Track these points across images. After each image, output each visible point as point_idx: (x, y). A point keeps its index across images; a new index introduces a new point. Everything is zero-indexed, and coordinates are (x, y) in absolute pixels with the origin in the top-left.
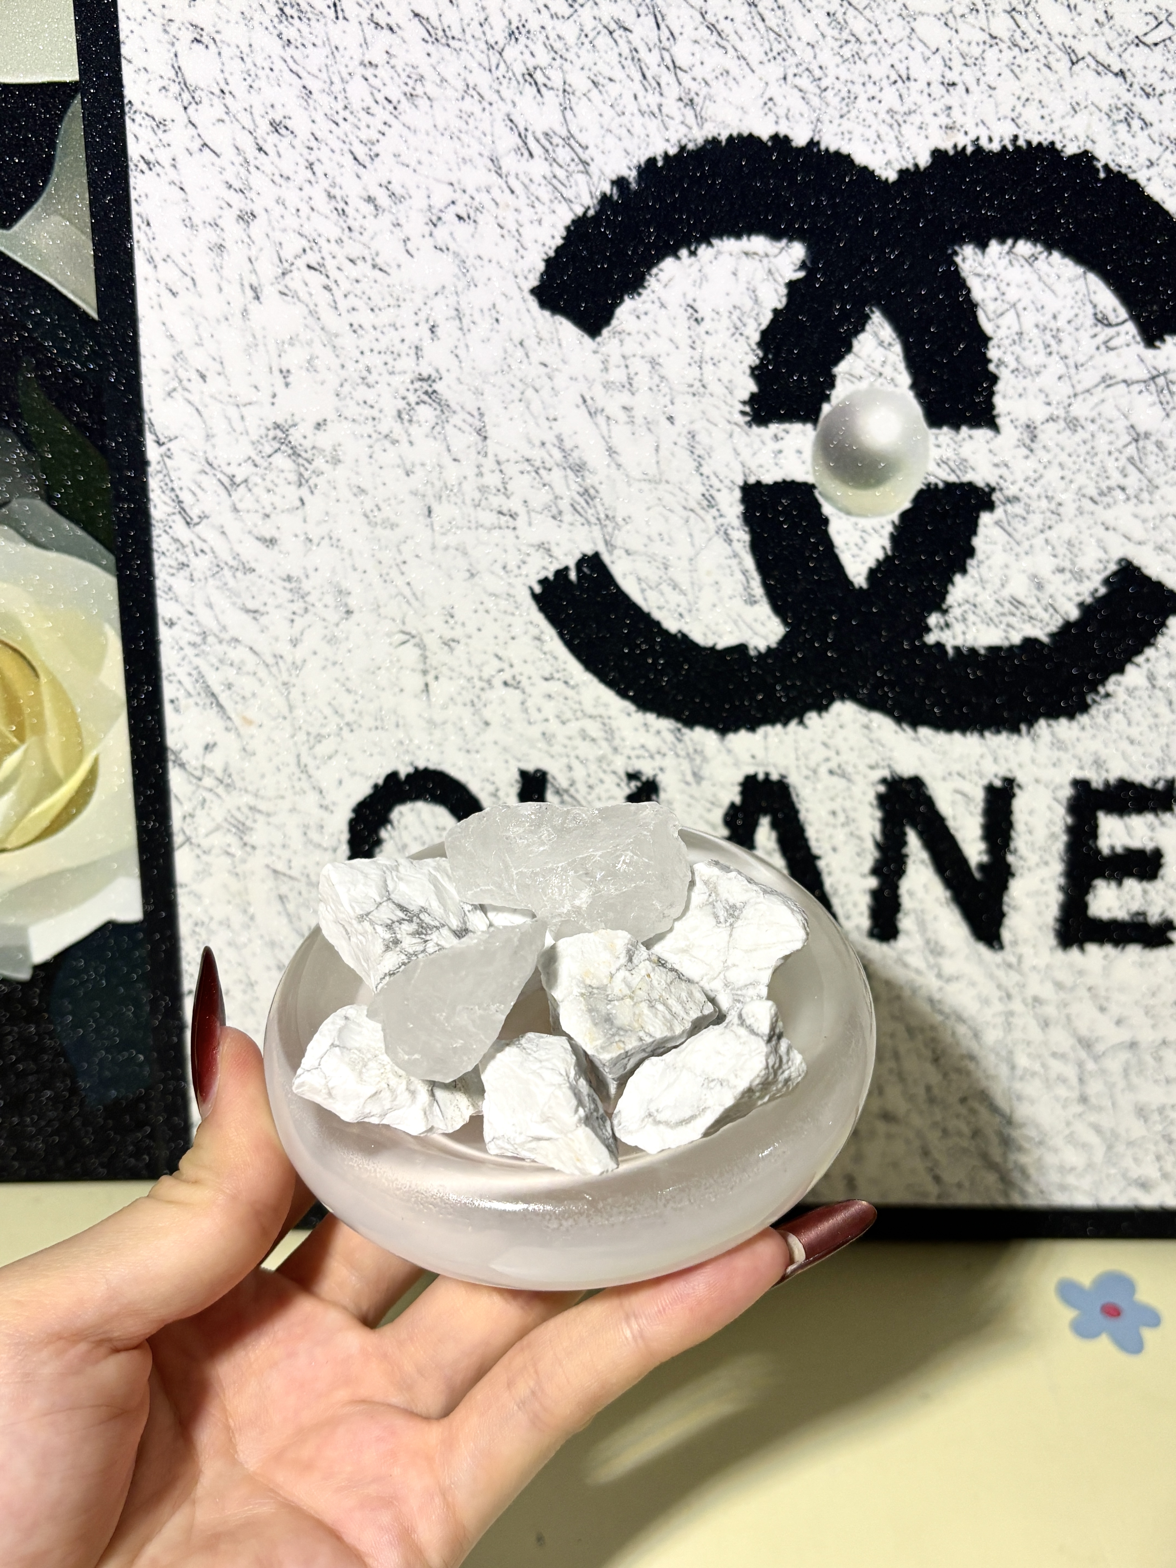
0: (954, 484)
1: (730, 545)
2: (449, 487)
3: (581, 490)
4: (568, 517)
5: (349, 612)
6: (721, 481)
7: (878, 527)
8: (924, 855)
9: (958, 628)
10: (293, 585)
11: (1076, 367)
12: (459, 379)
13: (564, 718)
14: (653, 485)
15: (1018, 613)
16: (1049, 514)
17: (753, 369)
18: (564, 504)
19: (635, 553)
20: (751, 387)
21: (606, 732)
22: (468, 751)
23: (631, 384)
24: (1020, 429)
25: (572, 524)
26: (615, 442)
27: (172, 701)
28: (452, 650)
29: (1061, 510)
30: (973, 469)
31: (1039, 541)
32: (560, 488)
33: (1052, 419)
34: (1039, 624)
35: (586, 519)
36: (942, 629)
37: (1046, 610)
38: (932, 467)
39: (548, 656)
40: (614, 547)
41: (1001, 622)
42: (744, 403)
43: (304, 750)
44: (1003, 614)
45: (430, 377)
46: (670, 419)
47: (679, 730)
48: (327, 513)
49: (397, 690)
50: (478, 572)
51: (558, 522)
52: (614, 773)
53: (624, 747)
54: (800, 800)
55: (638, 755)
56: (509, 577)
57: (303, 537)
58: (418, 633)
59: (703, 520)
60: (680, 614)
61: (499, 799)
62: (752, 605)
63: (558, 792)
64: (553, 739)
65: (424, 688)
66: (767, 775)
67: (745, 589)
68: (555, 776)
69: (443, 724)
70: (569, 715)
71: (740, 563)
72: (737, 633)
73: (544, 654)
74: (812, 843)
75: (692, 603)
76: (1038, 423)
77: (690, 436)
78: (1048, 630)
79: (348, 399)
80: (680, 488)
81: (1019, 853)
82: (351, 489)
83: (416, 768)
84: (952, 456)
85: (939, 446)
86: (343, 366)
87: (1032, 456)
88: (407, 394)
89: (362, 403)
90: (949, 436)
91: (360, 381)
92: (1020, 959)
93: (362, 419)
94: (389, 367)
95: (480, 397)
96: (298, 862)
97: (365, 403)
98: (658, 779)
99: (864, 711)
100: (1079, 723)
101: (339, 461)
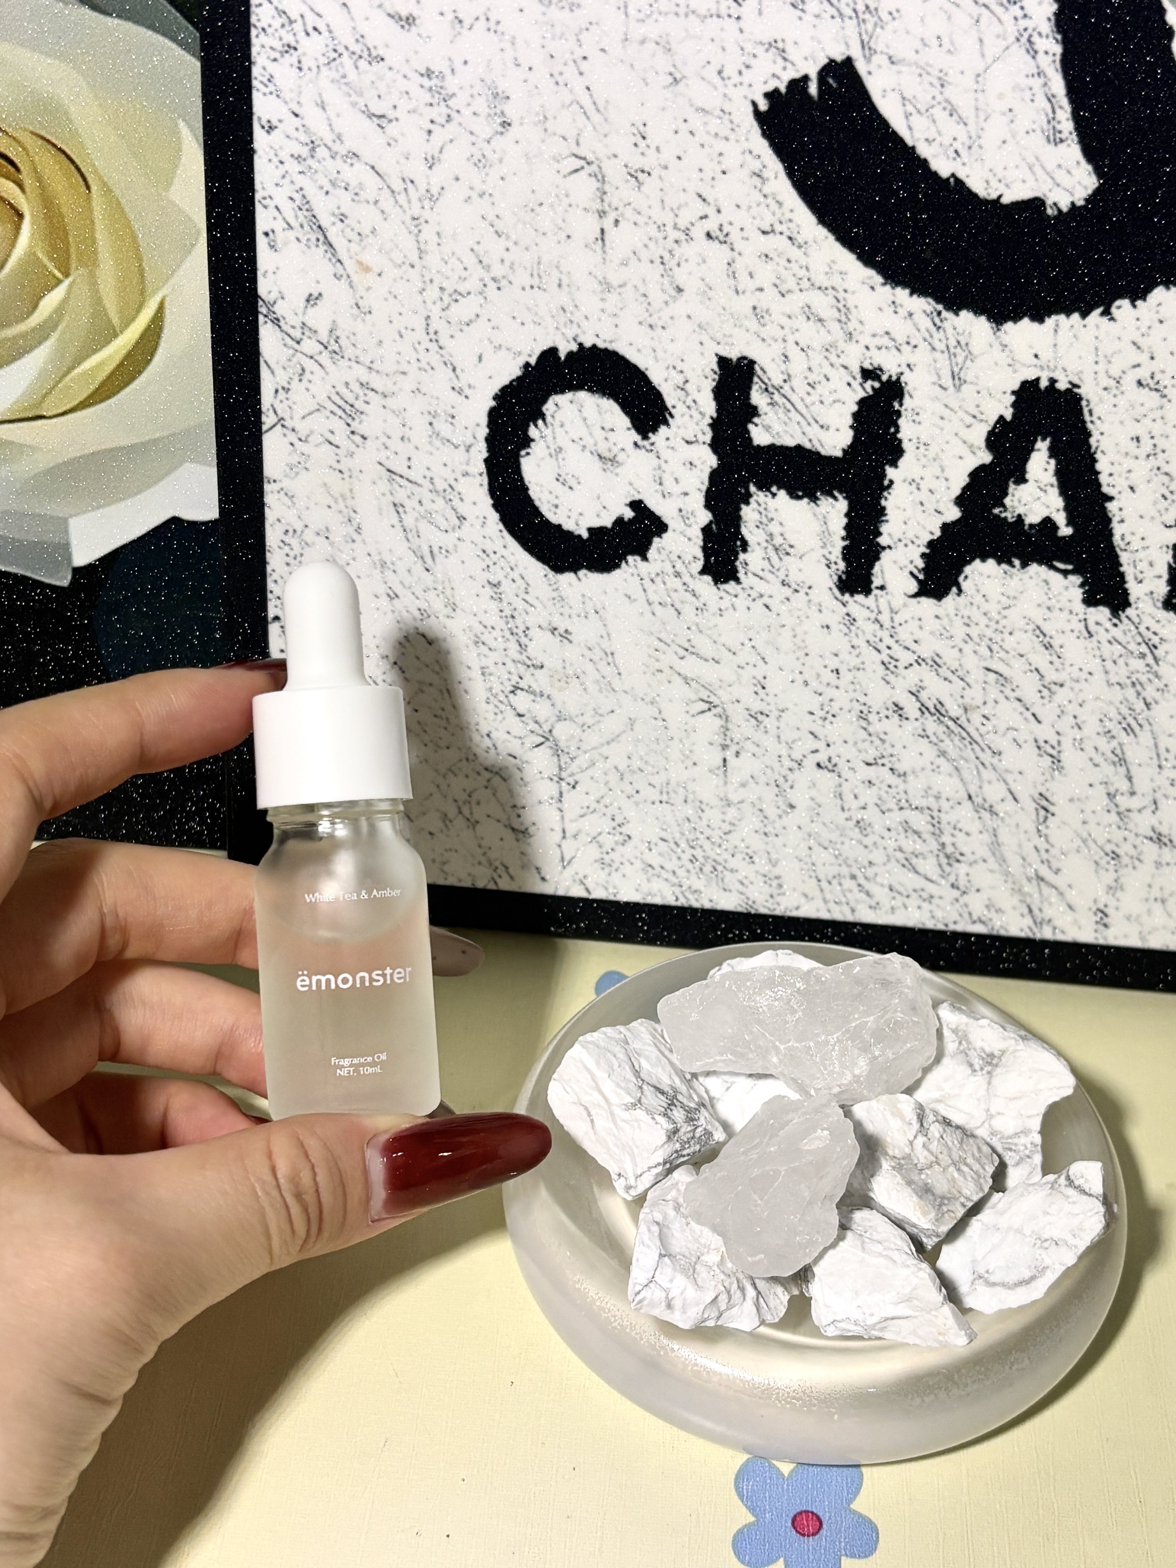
1: (1034, 57)
4: (814, 5)
5: (506, 124)
10: (435, 81)
13: (783, 288)
19: (902, 61)
21: (839, 311)
22: (651, 326)
25: (817, 16)
27: (266, 234)
28: (640, 184)
35: (838, 10)
39: (770, 200)
40: (873, 52)
43: (435, 311)
47: (939, 313)
49: (564, 236)
50: (684, 77)
51: (799, 13)
52: (846, 368)
53: (861, 333)
54: (1094, 418)
55: (880, 345)
56: (726, 86)
57: (450, 16)
58: (597, 159)
59: (999, 20)
60: (956, 152)
61: (687, 394)
62: (1056, 144)
63: (766, 390)
64: (766, 317)
65: (599, 236)
66: (1053, 381)
67: (1049, 122)
68: (766, 368)
69: (620, 286)
70: (791, 284)
71: (1045, 84)
72: (1031, 182)
73: (765, 196)
74: (1103, 479)
75: (974, 137)
83: (580, 345)
96: (420, 462)
98: (903, 379)
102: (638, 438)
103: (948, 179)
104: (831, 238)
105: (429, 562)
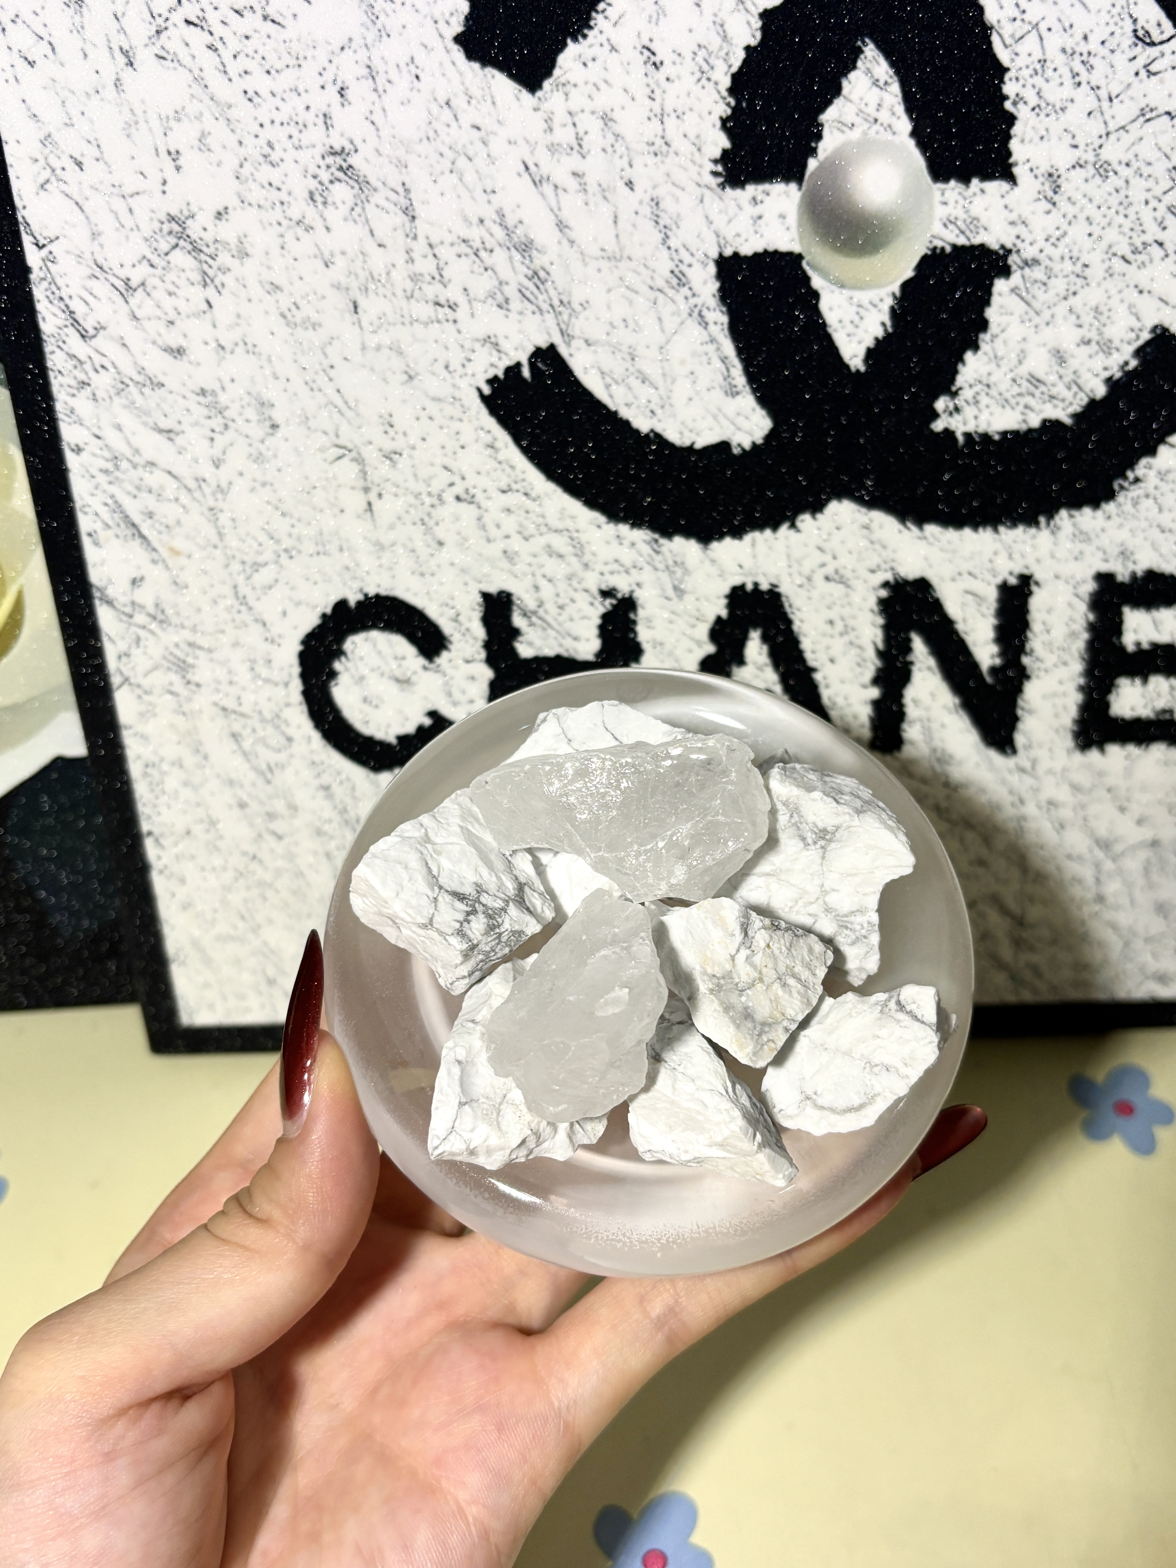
0: (963, 247)
1: (706, 328)
2: (376, 277)
3: (530, 273)
4: (516, 304)
5: (274, 426)
6: (692, 255)
7: (876, 301)
8: (932, 662)
9: (969, 411)
10: (209, 399)
11: (1111, 100)
12: (377, 151)
13: (526, 533)
14: (613, 263)
15: (1037, 393)
16: (1073, 278)
17: (724, 121)
18: (511, 291)
19: (597, 343)
20: (723, 142)
21: (574, 547)
22: (422, 575)
23: (580, 145)
24: (1041, 179)
25: (521, 313)
26: (565, 215)
27: (90, 535)
28: (394, 463)
29: (1087, 272)
30: (986, 229)
31: (1061, 309)
32: (505, 272)
33: (1079, 165)
34: (1061, 405)
35: (538, 307)
36: (951, 414)
37: (1069, 388)
38: (937, 228)
40: (571, 337)
41: (1018, 404)
42: (716, 162)
43: (241, 579)
44: (1020, 395)
45: (343, 149)
46: (630, 184)
47: (656, 541)
48: (239, 316)
49: (336, 510)
50: (417, 374)
51: (505, 312)
52: (586, 591)
53: (595, 562)
54: (794, 610)
55: (612, 570)
56: (453, 378)
57: (214, 345)
58: (356, 447)
59: (673, 301)
60: (652, 412)
61: (461, 624)
62: (734, 397)
63: (524, 614)
64: (515, 557)
65: (367, 507)
66: (756, 585)
67: (725, 379)
68: (522, 597)
69: (392, 545)
70: (532, 529)
71: (718, 349)
72: (717, 430)
73: (499, 462)
74: (808, 655)
75: (665, 398)
76: (1062, 171)
77: (653, 204)
78: (1071, 410)
79: (250, 181)
80: (645, 265)
81: (1036, 654)
82: (263, 287)
83: (366, 595)
84: (962, 215)
85: (945, 203)
86: (241, 143)
87: (1054, 211)
88: (318, 171)
89: (267, 186)
90: (957, 190)
91: (262, 159)
92: (1034, 762)
93: (268, 204)
94: (295, 140)
95: (404, 170)
96: (249, 699)
97: (270, 184)
98: (635, 595)
99: (864, 510)
100: (1104, 512)
101: (247, 255)
102: (425, 662)
104: (560, 490)
105: (269, 776)
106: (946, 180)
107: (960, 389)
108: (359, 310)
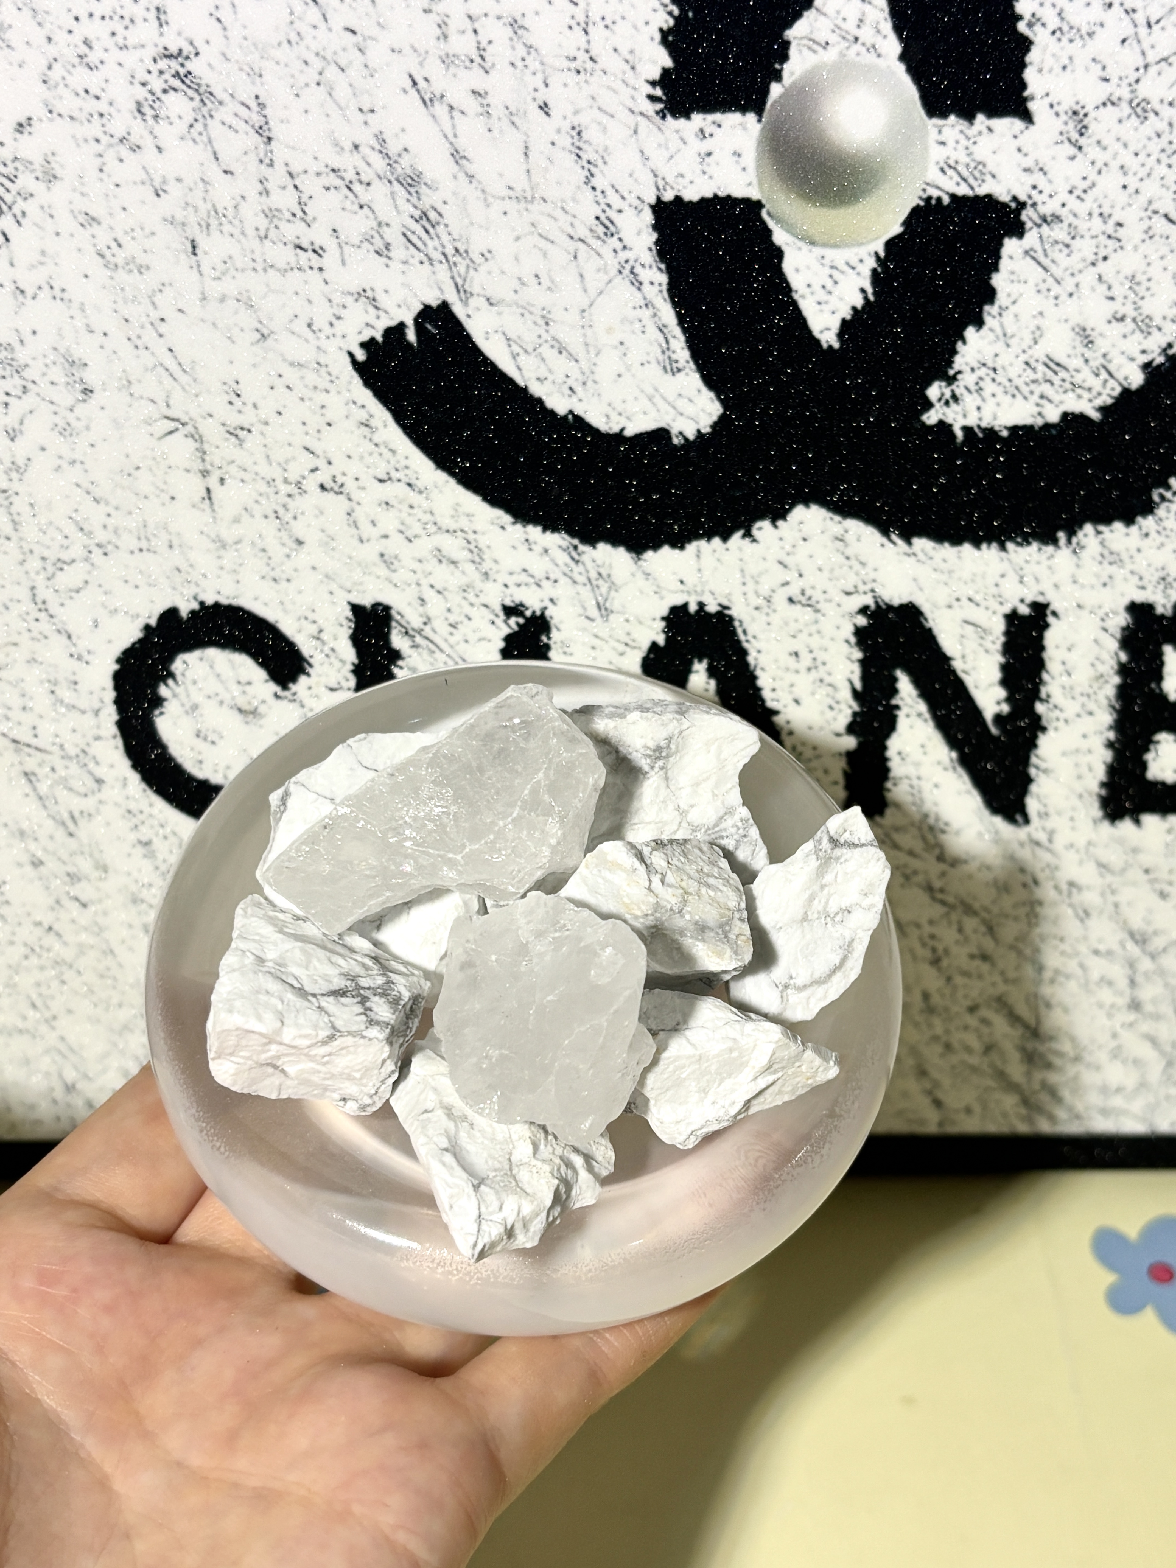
0: (965, 198)
1: (639, 289)
2: (221, 211)
3: (417, 213)
4: (399, 251)
5: (87, 391)
6: (623, 198)
7: (854, 262)
8: (922, 707)
9: (970, 401)
11: (1149, 26)
12: (224, 55)
13: (409, 534)
14: (523, 205)
16: (1103, 239)
17: (665, 34)
18: (393, 235)
19: (501, 302)
20: (664, 59)
21: (471, 551)
22: (275, 580)
23: (483, 58)
24: (1064, 117)
25: (405, 262)
26: (462, 143)
28: (241, 442)
29: (1121, 233)
30: (994, 176)
31: (1089, 277)
32: (385, 211)
33: (1110, 102)
34: (1086, 395)
35: (426, 255)
36: (947, 403)
37: (1097, 375)
38: (933, 174)
39: (382, 449)
40: (469, 295)
41: (1032, 393)
42: (653, 84)
43: (40, 581)
44: (1034, 381)
45: (180, 50)
46: (544, 107)
47: (576, 548)
48: (43, 253)
49: (167, 498)
50: (272, 332)
51: (385, 260)
52: (486, 606)
53: (498, 572)
54: (749, 638)
55: (519, 582)
56: (318, 338)
57: (10, 287)
58: (191, 419)
59: (599, 254)
60: (571, 389)
61: (324, 643)
62: (673, 374)
63: (407, 633)
64: (396, 562)
65: (205, 495)
66: (701, 605)
67: (663, 352)
68: (403, 612)
69: (236, 543)
70: (417, 529)
71: (655, 315)
72: (653, 414)
73: (376, 445)
74: (767, 694)
75: (588, 373)
76: (1089, 108)
77: (574, 133)
78: (1099, 402)
79: (61, 86)
80: (563, 209)
81: (1053, 700)
82: (75, 217)
83: (202, 603)
84: (964, 159)
85: (943, 143)
86: (49, 39)
87: (1080, 156)
88: (147, 77)
89: (83, 93)
90: (959, 128)
91: (77, 60)
92: (1051, 835)
93: (83, 116)
94: (119, 39)
95: (258, 79)
96: (47, 729)
97: (87, 91)
98: (547, 613)
99: (837, 518)
100: (1140, 528)
101: (55, 177)
102: (277, 689)
103: (566, 417)
104: (452, 482)
105: (71, 827)
106: (944, 115)
107: (959, 372)
108: (198, 251)
